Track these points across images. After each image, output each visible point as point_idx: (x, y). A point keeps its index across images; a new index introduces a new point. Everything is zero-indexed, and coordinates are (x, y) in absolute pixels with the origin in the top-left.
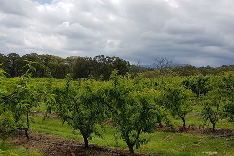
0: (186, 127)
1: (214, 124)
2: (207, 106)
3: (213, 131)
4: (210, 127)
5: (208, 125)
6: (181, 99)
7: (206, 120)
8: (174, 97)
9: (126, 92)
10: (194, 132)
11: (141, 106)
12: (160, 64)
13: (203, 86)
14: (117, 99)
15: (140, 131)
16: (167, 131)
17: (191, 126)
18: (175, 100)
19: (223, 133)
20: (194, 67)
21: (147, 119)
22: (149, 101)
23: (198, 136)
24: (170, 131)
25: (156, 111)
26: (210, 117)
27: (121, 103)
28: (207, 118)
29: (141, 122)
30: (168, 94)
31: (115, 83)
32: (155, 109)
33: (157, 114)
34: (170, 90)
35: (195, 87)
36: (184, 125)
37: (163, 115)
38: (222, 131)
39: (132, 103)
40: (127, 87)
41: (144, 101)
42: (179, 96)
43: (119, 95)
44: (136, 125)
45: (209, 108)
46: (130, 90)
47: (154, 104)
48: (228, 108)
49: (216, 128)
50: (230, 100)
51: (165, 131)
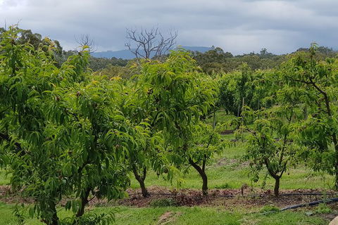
0: (209, 192)
1: (277, 179)
2: (259, 135)
3: (277, 195)
4: (267, 188)
5: (264, 184)
6: (192, 104)
7: (259, 169)
8: (173, 101)
9: (43, 89)
10: (228, 202)
11: (86, 123)
12: (142, 48)
13: (250, 97)
14: (21, 109)
15: (87, 194)
16: (161, 205)
17: (221, 190)
18: (176, 107)
19: (300, 199)
20: (229, 55)
21: (103, 157)
22: (107, 110)
23: (240, 210)
24: (168, 204)
25: (126, 134)
26: (266, 162)
27: (31, 120)
28: (261, 164)
29: (87, 168)
30: (156, 91)
31: (13, 66)
32: (122, 129)
33: (130, 142)
34: (161, 79)
35: (231, 98)
36: (205, 187)
37: (144, 146)
38: (297, 196)
39: (61, 116)
40: (46, 74)
41: (93, 110)
42: (186, 98)
43: (25, 97)
44: (75, 176)
45: (264, 138)
46: (54, 82)
47: (122, 117)
48: (309, 134)
49: (282, 189)
50: (315, 116)
51: (155, 205)
